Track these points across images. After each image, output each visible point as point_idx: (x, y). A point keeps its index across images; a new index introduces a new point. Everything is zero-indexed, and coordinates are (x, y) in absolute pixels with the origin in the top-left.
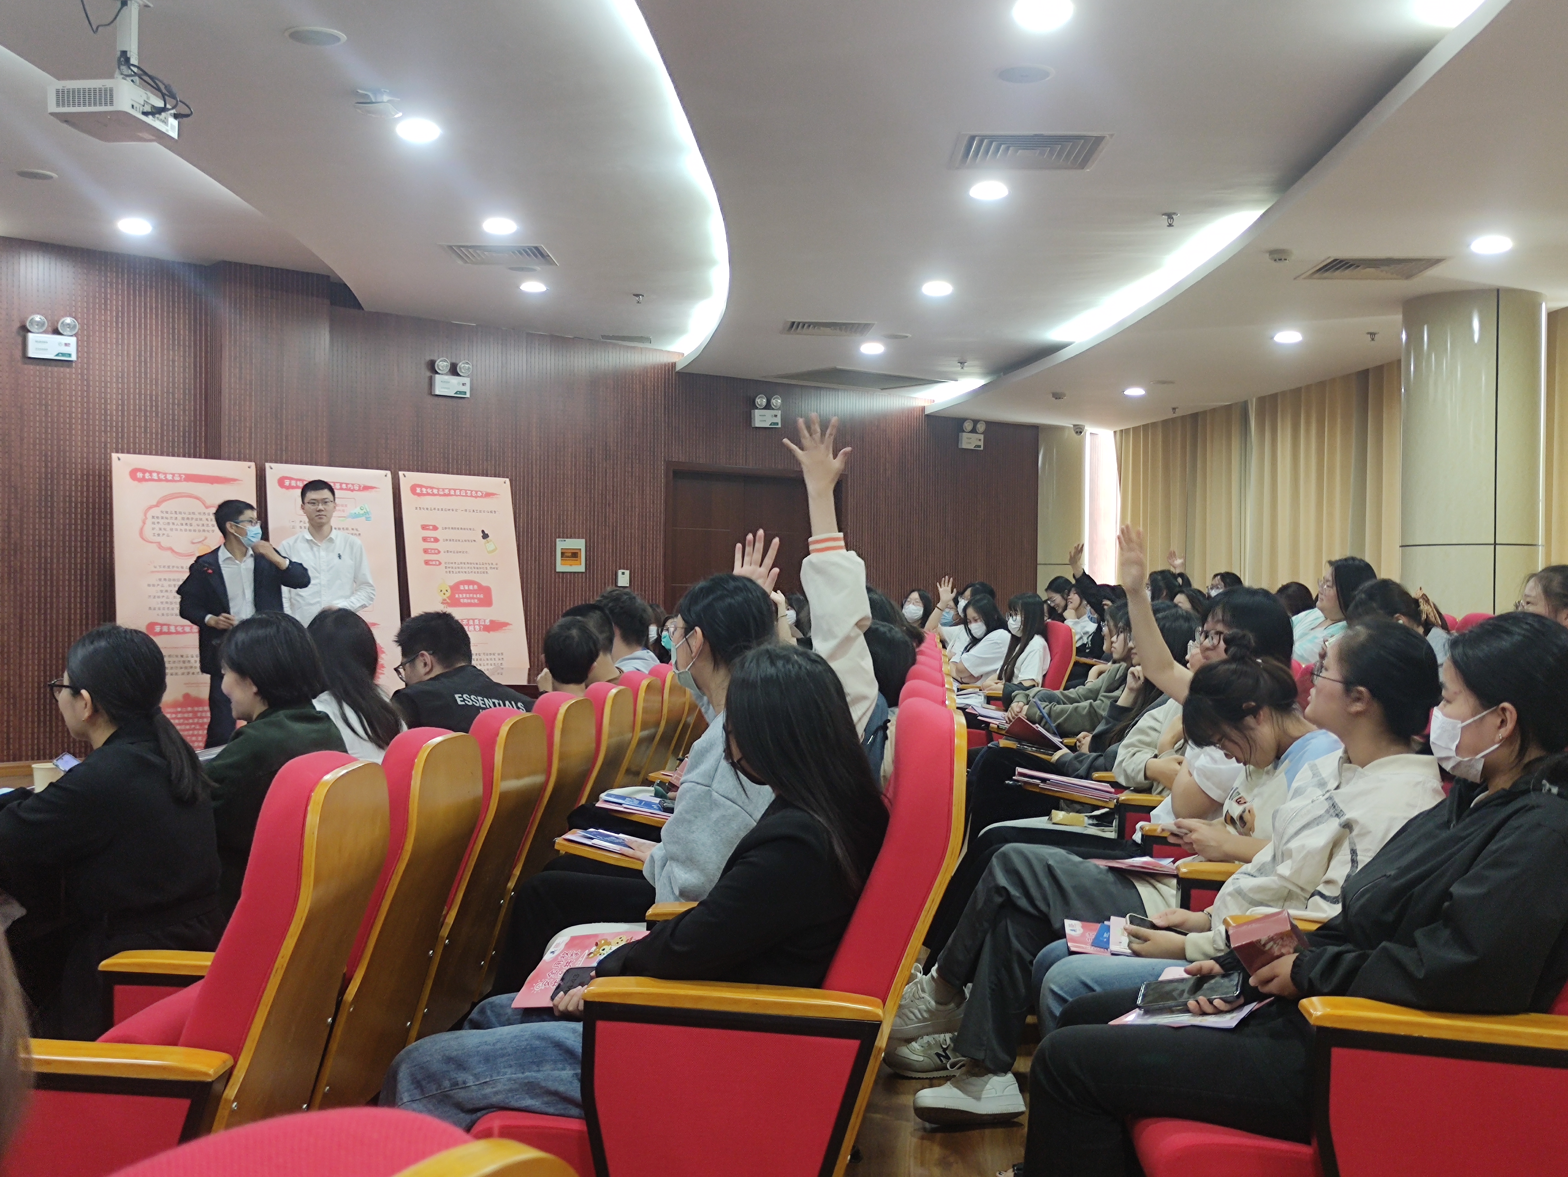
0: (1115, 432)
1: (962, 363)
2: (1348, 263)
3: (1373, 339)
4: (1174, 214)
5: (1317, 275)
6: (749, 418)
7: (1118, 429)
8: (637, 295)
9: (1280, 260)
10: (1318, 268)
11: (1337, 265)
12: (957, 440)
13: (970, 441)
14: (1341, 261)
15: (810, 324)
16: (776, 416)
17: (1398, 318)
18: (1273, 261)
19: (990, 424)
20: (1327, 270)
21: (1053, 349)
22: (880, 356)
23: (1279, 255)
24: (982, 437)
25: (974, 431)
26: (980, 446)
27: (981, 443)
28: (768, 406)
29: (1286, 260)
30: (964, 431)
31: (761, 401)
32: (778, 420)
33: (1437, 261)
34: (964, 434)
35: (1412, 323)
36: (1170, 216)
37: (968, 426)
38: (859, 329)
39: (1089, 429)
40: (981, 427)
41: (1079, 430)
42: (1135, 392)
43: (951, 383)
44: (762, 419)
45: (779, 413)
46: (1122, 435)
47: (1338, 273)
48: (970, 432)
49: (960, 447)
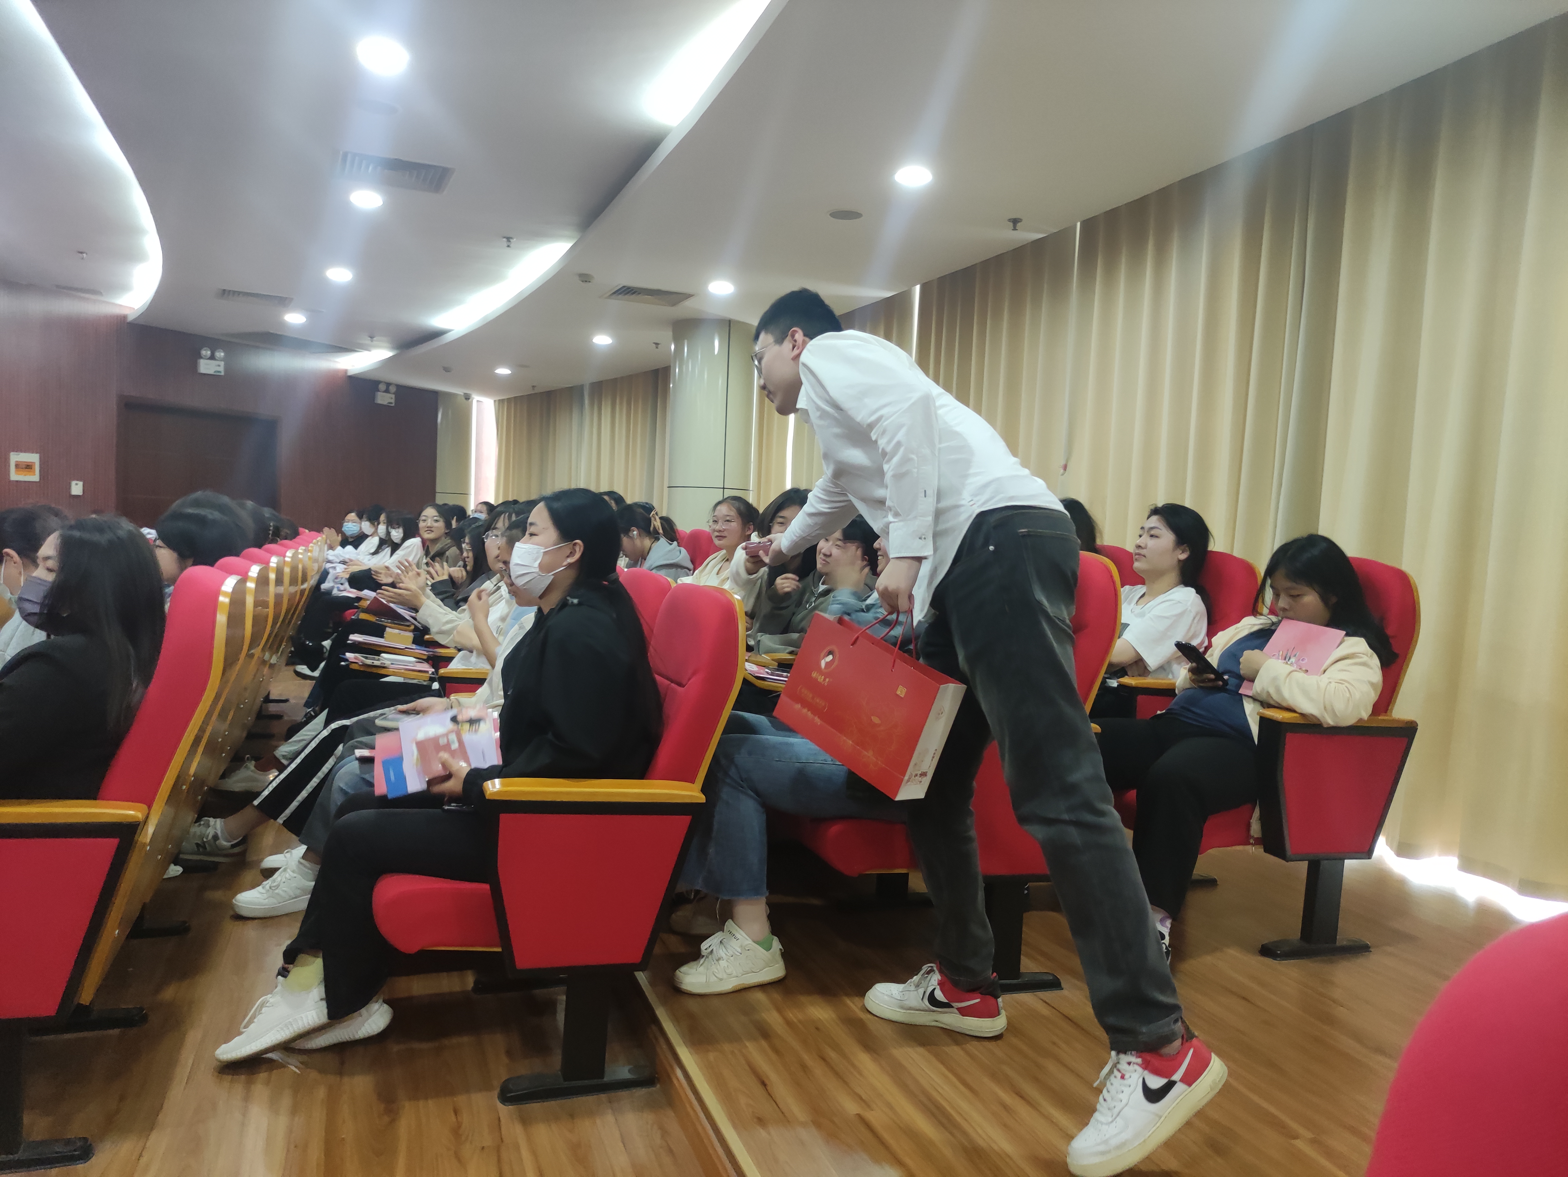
0: (495, 401)
1: (372, 337)
2: (633, 290)
3: (657, 348)
4: (512, 238)
5: (614, 296)
6: (195, 366)
7: (497, 398)
8: (82, 253)
9: (586, 281)
10: (614, 291)
11: (627, 291)
12: (374, 397)
13: (384, 399)
14: (629, 288)
15: (239, 293)
16: (219, 366)
17: (670, 334)
18: (581, 282)
19: (399, 387)
20: (620, 294)
21: (436, 334)
22: (303, 325)
23: (585, 278)
24: (393, 396)
25: (387, 391)
26: (391, 403)
27: (393, 401)
28: (212, 357)
29: (590, 282)
30: (378, 391)
31: (206, 352)
32: (221, 369)
33: (688, 296)
34: (379, 393)
35: (678, 338)
36: (509, 239)
37: (382, 387)
38: (284, 302)
39: (476, 398)
40: (393, 389)
41: (467, 397)
42: (503, 371)
43: (366, 353)
44: (206, 367)
45: (222, 363)
46: (500, 403)
47: (626, 296)
48: (384, 392)
49: (375, 402)
